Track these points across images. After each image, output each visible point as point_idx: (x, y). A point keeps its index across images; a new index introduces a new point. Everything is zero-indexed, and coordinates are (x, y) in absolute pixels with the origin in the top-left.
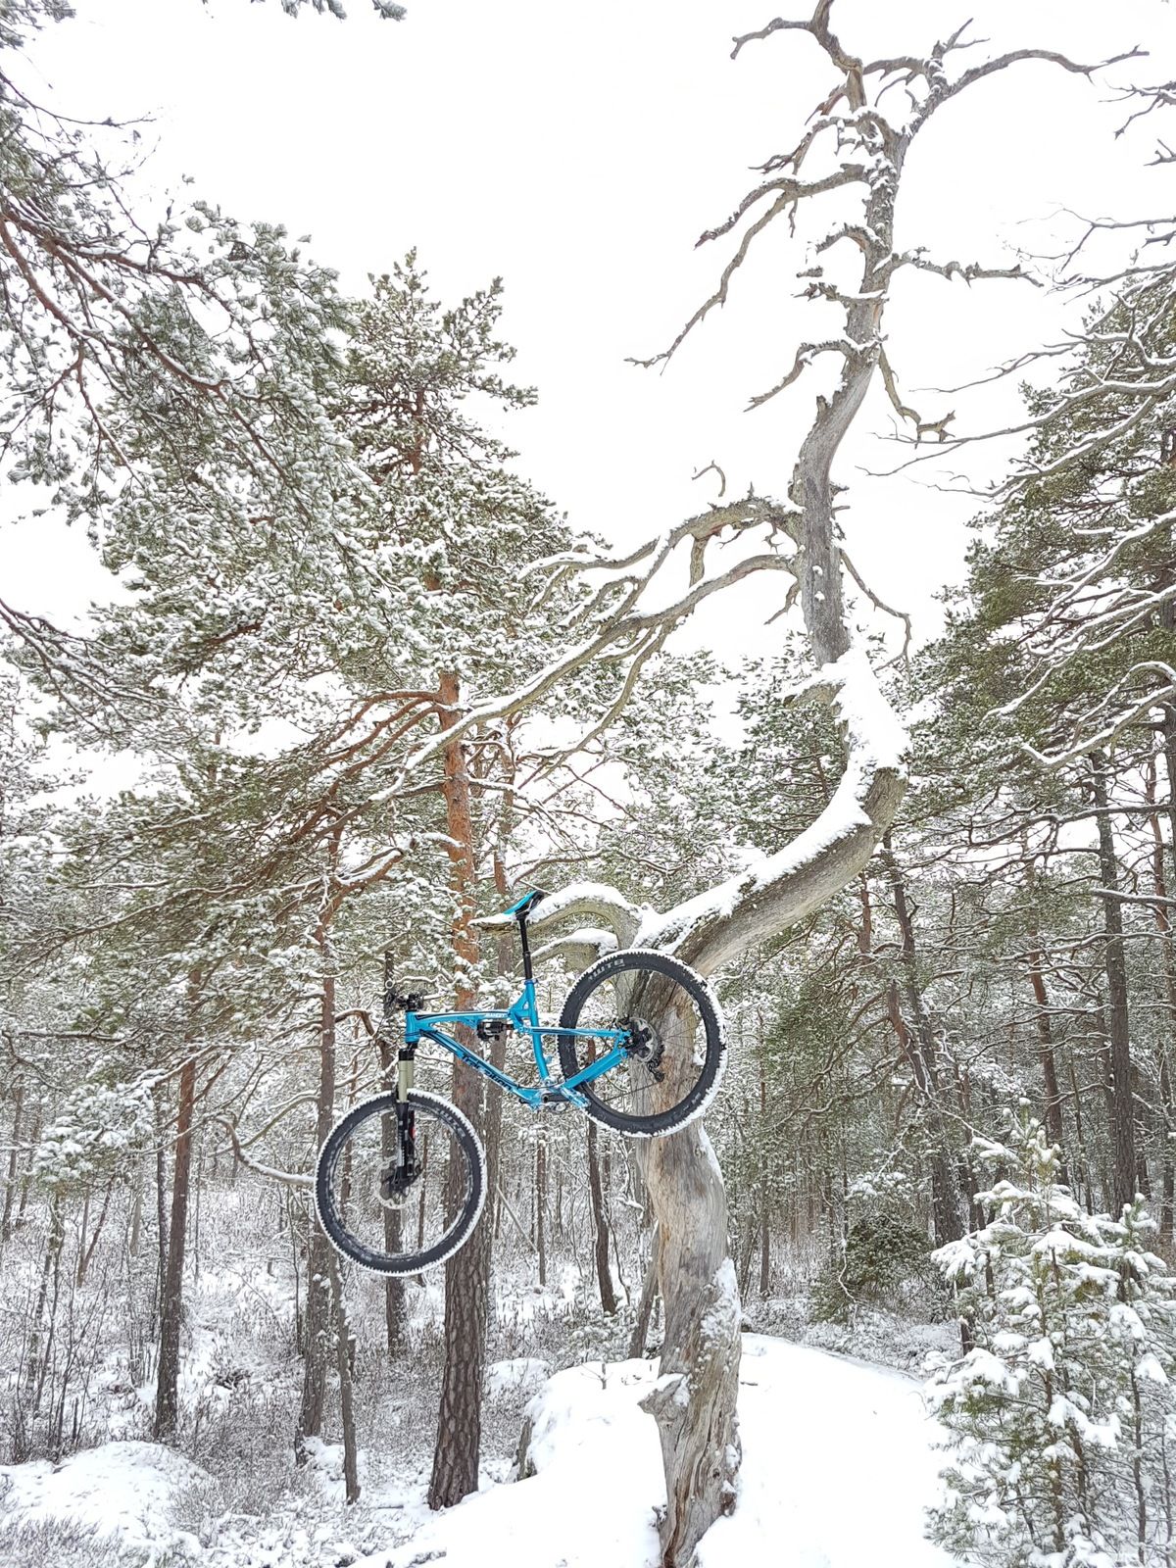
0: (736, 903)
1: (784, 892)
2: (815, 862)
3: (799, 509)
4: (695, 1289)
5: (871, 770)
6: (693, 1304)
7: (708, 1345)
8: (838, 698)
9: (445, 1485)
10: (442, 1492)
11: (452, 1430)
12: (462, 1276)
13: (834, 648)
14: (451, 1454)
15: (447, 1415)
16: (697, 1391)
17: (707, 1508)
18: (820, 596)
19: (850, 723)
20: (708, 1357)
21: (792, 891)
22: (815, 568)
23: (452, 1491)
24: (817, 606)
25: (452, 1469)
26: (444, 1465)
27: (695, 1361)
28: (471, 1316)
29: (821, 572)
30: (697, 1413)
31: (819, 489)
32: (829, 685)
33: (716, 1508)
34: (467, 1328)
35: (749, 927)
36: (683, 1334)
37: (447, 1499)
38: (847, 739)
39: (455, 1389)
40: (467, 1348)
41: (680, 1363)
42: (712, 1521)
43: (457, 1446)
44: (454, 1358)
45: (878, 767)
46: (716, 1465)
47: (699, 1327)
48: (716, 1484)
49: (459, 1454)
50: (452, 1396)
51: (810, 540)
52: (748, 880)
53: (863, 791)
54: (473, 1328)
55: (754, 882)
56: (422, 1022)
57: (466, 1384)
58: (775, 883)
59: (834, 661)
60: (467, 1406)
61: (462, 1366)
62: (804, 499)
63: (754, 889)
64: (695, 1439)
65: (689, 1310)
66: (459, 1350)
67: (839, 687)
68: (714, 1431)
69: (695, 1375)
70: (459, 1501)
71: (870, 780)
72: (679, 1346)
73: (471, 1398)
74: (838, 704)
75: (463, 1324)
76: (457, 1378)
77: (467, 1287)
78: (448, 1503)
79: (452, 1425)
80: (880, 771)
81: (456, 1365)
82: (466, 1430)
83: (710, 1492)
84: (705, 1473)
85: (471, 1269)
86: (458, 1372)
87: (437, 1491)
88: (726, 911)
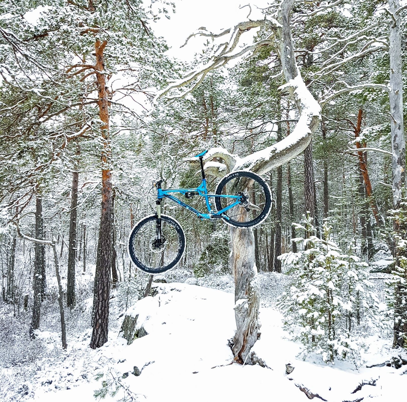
0: (271, 156)
1: (286, 153)
2: (296, 144)
3: (282, 26)
4: (247, 273)
5: (311, 116)
6: (247, 278)
7: (253, 289)
8: (296, 91)
9: (97, 341)
10: (96, 343)
11: (100, 322)
12: (104, 272)
13: (293, 74)
14: (100, 330)
15: (98, 318)
16: (250, 304)
17: (253, 338)
18: (289, 57)
19: (301, 100)
20: (253, 293)
21: (289, 153)
22: (287, 47)
23: (100, 342)
24: (288, 60)
25: (100, 335)
26: (97, 335)
27: (249, 295)
28: (107, 284)
29: (289, 48)
30: (251, 311)
31: (287, 20)
32: (293, 86)
33: (256, 338)
34: (106, 289)
35: (274, 164)
36: (244, 286)
37: (98, 345)
38: (301, 105)
39: (101, 309)
40: (105, 295)
41: (244, 296)
42: (255, 342)
43: (102, 327)
44: (101, 299)
45: (313, 115)
46: (256, 325)
47: (250, 284)
48: (256, 331)
49: (102, 330)
50: (100, 312)
51: (285, 37)
52: (274, 149)
53: (309, 122)
54: (108, 288)
55: (276, 150)
56: (164, 192)
57: (105, 307)
58: (283, 150)
59: (293, 78)
60: (105, 314)
61: (104, 301)
62: (282, 22)
63: (276, 152)
64: (250, 318)
65: (246, 279)
66: (103, 296)
67: (296, 88)
68: (255, 315)
69: (250, 299)
70: (102, 345)
71: (311, 119)
72: (244, 290)
73: (106, 311)
74: (296, 93)
75: (104, 288)
76: (102, 306)
77: (106, 275)
78: (98, 346)
79: (100, 321)
80: (314, 116)
81: (102, 301)
82: (105, 322)
83: (254, 333)
84: (253, 328)
85: (107, 269)
86: (102, 303)
87: (94, 343)
88: (267, 159)
